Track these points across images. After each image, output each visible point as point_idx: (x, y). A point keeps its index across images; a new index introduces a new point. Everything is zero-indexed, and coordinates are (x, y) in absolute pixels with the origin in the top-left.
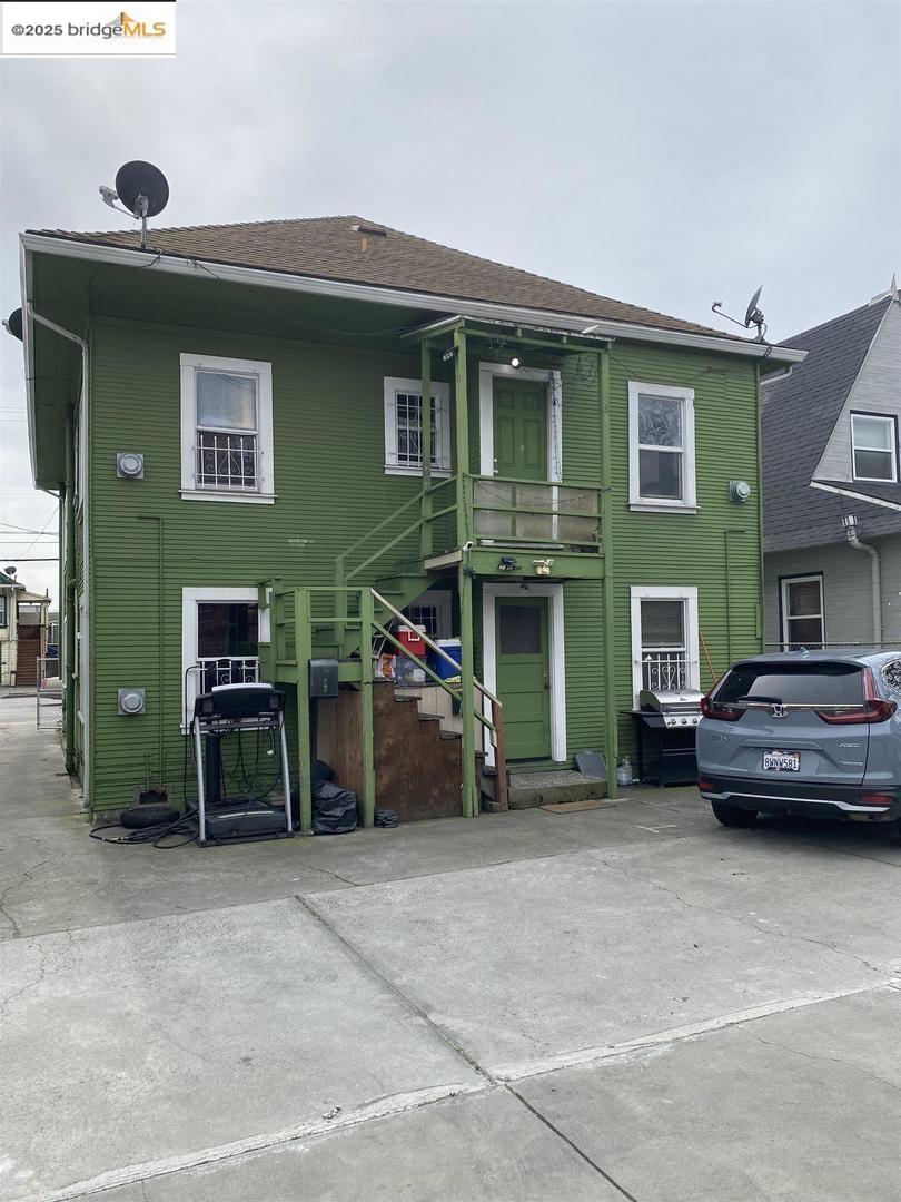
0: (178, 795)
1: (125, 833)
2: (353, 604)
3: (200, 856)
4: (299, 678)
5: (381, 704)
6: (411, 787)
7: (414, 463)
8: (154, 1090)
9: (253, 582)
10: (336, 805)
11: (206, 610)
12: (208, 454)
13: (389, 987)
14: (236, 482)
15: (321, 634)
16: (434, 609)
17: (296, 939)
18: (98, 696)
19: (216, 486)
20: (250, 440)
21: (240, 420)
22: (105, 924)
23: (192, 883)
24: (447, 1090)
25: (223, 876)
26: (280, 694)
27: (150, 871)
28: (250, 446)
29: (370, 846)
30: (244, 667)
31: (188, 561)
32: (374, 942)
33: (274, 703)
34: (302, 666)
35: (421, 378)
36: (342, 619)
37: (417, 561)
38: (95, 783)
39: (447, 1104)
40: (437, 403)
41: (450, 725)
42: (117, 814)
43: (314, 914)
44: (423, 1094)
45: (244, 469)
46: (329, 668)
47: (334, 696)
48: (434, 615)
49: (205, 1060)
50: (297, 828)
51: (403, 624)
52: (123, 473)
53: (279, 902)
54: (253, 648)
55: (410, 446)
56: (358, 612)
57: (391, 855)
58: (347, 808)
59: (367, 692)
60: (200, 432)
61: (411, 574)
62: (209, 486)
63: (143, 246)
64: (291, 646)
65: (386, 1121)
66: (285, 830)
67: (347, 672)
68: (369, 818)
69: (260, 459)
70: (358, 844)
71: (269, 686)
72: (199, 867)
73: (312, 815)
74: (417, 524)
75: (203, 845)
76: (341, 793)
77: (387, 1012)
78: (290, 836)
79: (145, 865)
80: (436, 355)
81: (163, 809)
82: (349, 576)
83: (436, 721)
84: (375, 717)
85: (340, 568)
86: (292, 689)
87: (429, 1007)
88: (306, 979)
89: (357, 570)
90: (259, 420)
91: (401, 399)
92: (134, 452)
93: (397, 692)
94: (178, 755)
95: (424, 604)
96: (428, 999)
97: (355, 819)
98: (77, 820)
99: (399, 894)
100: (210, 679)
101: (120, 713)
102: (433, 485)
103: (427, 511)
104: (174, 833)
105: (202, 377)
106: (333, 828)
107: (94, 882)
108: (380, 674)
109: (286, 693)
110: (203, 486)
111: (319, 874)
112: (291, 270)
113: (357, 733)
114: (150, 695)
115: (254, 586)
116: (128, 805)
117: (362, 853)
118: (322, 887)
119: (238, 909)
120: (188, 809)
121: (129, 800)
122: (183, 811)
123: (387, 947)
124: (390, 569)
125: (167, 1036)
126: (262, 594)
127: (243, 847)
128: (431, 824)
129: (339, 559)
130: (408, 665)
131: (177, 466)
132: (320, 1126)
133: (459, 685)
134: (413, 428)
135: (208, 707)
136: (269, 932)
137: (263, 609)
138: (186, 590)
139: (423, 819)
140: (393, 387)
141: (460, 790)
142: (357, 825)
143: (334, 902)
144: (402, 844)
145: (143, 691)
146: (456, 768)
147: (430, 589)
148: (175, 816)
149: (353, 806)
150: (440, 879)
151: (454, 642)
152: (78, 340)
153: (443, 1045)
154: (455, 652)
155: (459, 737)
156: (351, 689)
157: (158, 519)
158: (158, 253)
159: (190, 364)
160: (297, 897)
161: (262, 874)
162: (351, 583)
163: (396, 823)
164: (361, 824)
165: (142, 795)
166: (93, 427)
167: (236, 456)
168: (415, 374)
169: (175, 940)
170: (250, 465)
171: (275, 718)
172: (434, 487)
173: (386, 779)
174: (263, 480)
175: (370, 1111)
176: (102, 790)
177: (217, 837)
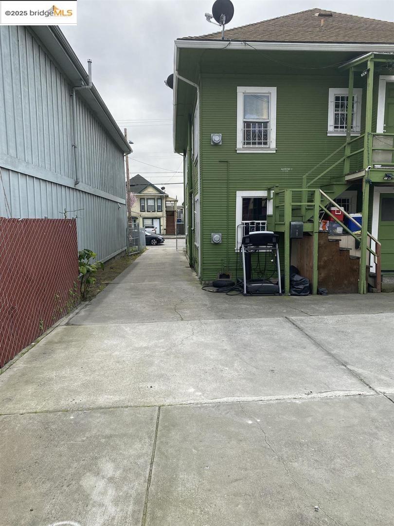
0: (234, 276)
1: (215, 289)
2: (310, 198)
3: (244, 299)
4: (286, 229)
5: (322, 242)
6: (334, 279)
7: (342, 129)
8: (239, 375)
9: (266, 188)
10: (301, 284)
11: (246, 201)
12: (248, 132)
13: (329, 354)
14: (260, 143)
15: (296, 210)
16: (348, 200)
17: (287, 332)
18: (204, 236)
19: (251, 146)
20: (266, 124)
21: (262, 115)
22: (212, 319)
23: (243, 309)
24: (358, 393)
25: (255, 307)
26: (277, 236)
27: (226, 303)
28: (266, 127)
29: (316, 302)
30: (261, 225)
31: (239, 180)
32: (321, 337)
33: (274, 240)
34: (287, 224)
35: (348, 88)
36: (305, 204)
37: (341, 176)
38: (203, 270)
39: (357, 397)
40: (355, 99)
41: (354, 253)
42: (211, 282)
43: (294, 324)
44: (347, 392)
45: (263, 138)
46: (299, 225)
47: (301, 238)
48: (348, 202)
49: (256, 369)
50: (283, 292)
51: (334, 206)
52: (214, 142)
53: (279, 318)
54: (265, 217)
55: (341, 121)
56: (313, 201)
57: (327, 306)
58: (305, 285)
59: (316, 237)
60: (245, 122)
61: (338, 183)
62: (248, 146)
63: (223, 38)
64: (282, 216)
65: (331, 399)
66: (278, 292)
67: (307, 228)
68: (315, 290)
69: (270, 133)
70: (311, 300)
71: (273, 233)
72: (245, 303)
73: (290, 287)
74: (342, 159)
75: (245, 295)
76: (302, 279)
77: (329, 362)
78: (280, 295)
79: (223, 301)
80: (357, 74)
81: (228, 281)
82: (309, 184)
83: (348, 251)
84: (319, 247)
85: (305, 181)
86: (282, 234)
87: (346, 363)
88: (293, 346)
89: (312, 182)
90: (270, 115)
91: (337, 98)
92: (218, 133)
93: (330, 237)
94: (234, 260)
95: (344, 197)
96: (346, 360)
97: (308, 291)
98: (196, 283)
99: (331, 320)
100: (247, 230)
101: (212, 242)
102: (351, 140)
103: (348, 152)
104: (233, 290)
105: (246, 97)
106: (299, 293)
107: (206, 305)
108: (321, 229)
109: (280, 236)
110: (246, 146)
111: (295, 310)
112: (287, 40)
113: (310, 254)
114: (223, 236)
115: (265, 190)
116: (215, 279)
117: (312, 304)
118: (296, 315)
119: (262, 319)
120: (238, 281)
121: (216, 277)
122: (236, 283)
123: (326, 339)
124: (328, 181)
125: (241, 359)
126: (269, 194)
127: (261, 297)
128: (344, 295)
129: (304, 177)
130: (334, 225)
131: (235, 138)
132: (304, 396)
133: (360, 235)
134: (343, 112)
135: (247, 241)
136: (276, 329)
137: (269, 200)
138: (238, 192)
139: (339, 293)
140: (333, 93)
141: (358, 282)
142: (310, 293)
143: (302, 321)
144: (331, 302)
145: (221, 234)
146: (356, 272)
147: (346, 190)
148: (233, 284)
149: (308, 285)
150: (349, 317)
151: (358, 215)
152: (196, 85)
153: (354, 377)
154: (359, 220)
155: (359, 258)
156: (308, 235)
157: (227, 162)
158: (229, 41)
159: (241, 91)
160: (286, 317)
161: (271, 308)
162: (309, 187)
163: (327, 294)
164: (311, 293)
165: (220, 275)
166: (202, 123)
167: (260, 132)
168: (345, 85)
169: (240, 327)
170: (266, 136)
171: (274, 246)
172: (353, 140)
173: (323, 275)
174: (271, 142)
175: (324, 395)
176: (205, 272)
177: (251, 293)
